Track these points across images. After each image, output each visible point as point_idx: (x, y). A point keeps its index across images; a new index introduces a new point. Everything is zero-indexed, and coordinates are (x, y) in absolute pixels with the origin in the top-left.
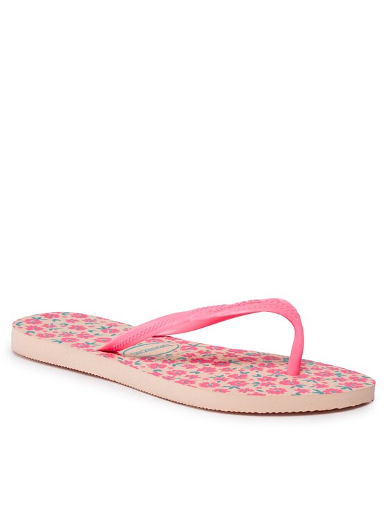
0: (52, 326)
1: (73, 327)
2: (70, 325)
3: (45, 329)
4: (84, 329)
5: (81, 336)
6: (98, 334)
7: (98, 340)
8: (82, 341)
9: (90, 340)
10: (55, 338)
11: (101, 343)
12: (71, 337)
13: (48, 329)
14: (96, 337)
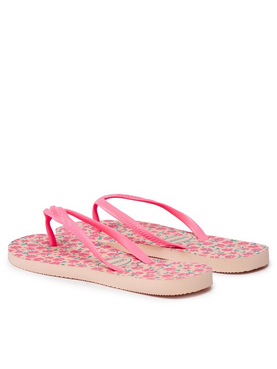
0: (244, 249)
1: (230, 250)
2: (233, 251)
3: (247, 247)
4: (223, 250)
5: (222, 246)
6: (213, 247)
7: (211, 244)
8: (220, 243)
9: (215, 243)
10: (237, 243)
11: (209, 242)
12: (228, 244)
13: (245, 247)
14: (213, 245)
